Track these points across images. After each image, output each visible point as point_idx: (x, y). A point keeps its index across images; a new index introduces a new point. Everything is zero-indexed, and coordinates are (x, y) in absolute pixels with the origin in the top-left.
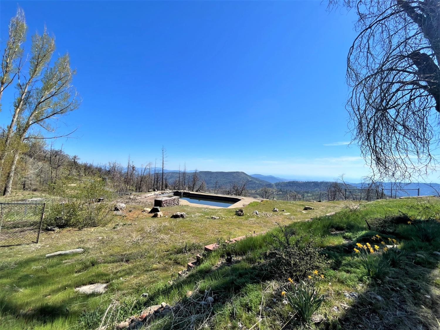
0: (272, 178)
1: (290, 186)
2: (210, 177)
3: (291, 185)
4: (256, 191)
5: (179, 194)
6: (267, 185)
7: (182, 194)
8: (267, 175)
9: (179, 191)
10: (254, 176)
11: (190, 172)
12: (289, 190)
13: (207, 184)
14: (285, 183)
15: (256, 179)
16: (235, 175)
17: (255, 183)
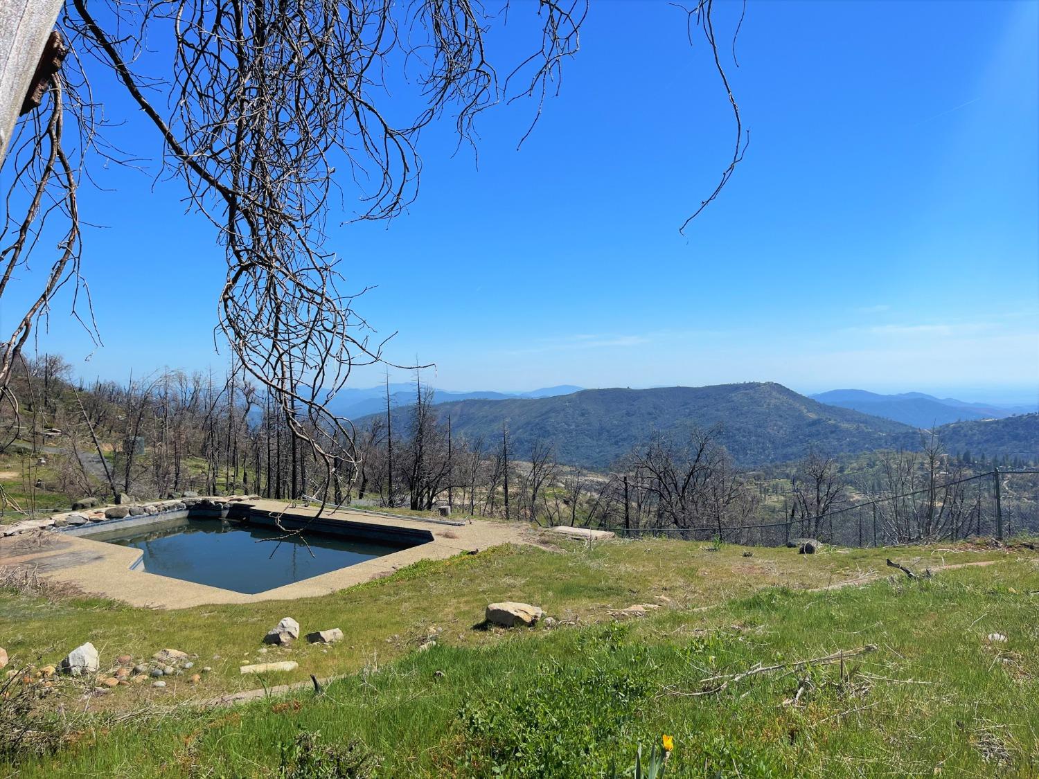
0: (919, 402)
1: (1016, 437)
2: (628, 414)
3: (1021, 432)
4: (842, 470)
5: (211, 513)
6: (896, 439)
7: (226, 513)
8: (894, 393)
9: (213, 500)
10: (829, 402)
11: (537, 396)
12: (1011, 458)
13: (616, 443)
14: (987, 424)
15: (841, 413)
16: (736, 397)
17: (835, 430)
